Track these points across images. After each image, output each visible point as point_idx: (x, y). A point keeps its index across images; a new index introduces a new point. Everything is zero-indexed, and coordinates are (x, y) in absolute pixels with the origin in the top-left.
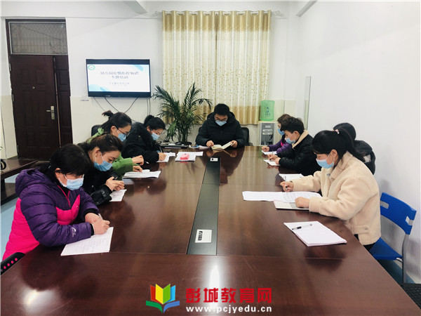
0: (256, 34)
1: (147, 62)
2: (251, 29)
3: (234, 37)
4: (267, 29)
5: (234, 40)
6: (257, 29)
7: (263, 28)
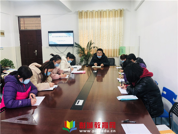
0: (117, 19)
1: (72, 32)
2: (115, 17)
3: (108, 20)
7: (120, 16)
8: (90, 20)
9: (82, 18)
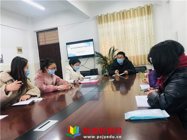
0: (145, 17)
1: (92, 40)
2: (142, 15)
3: (133, 21)
4: (150, 14)
5: (133, 22)
6: (145, 14)
7: (148, 14)
8: (111, 24)
9: (102, 23)
